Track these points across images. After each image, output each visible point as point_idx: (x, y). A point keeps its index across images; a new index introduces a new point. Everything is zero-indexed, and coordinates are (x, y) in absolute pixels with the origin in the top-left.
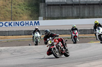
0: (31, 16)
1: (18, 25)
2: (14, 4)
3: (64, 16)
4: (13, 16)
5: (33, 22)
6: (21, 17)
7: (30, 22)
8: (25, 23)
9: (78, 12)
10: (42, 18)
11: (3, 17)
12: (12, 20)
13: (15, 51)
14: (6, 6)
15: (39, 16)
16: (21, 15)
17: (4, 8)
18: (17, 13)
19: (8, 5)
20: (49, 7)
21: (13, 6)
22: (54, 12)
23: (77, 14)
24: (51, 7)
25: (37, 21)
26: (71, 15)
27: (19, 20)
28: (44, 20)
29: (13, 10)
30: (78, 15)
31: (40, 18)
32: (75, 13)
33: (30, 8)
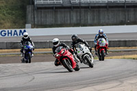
0: (15, 23)
3: (59, 23)
6: (1, 24)
7: (13, 30)
8: (7, 32)
9: (79, 18)
10: (30, 25)
15: (25, 23)
16: (2, 21)
20: (39, 10)
23: (77, 20)
24: (43, 11)
25: (23, 30)
26: (69, 22)
28: (32, 28)
30: (79, 22)
31: (27, 25)
32: (75, 19)
33: (14, 12)
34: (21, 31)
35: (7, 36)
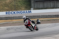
0: (26, 8)
1: (19, 13)
2: (17, 1)
3: (45, 7)
4: (16, 8)
5: (28, 11)
6: (20, 8)
7: (26, 11)
8: (23, 12)
10: (33, 9)
11: (10, 9)
12: (15, 10)
13: (17, 28)
14: (12, 2)
15: (31, 8)
16: (21, 7)
17: (10, 3)
18: (18, 6)
19: (13, 1)
20: (37, 2)
21: (16, 2)
22: (39, 5)
23: (53, 6)
24: (38, 2)
25: (30, 11)
26: (49, 7)
27: (20, 10)
28: (34, 10)
29: (16, 4)
31: (31, 9)
33: (26, 3)
34: (29, 11)
35: (23, 13)
